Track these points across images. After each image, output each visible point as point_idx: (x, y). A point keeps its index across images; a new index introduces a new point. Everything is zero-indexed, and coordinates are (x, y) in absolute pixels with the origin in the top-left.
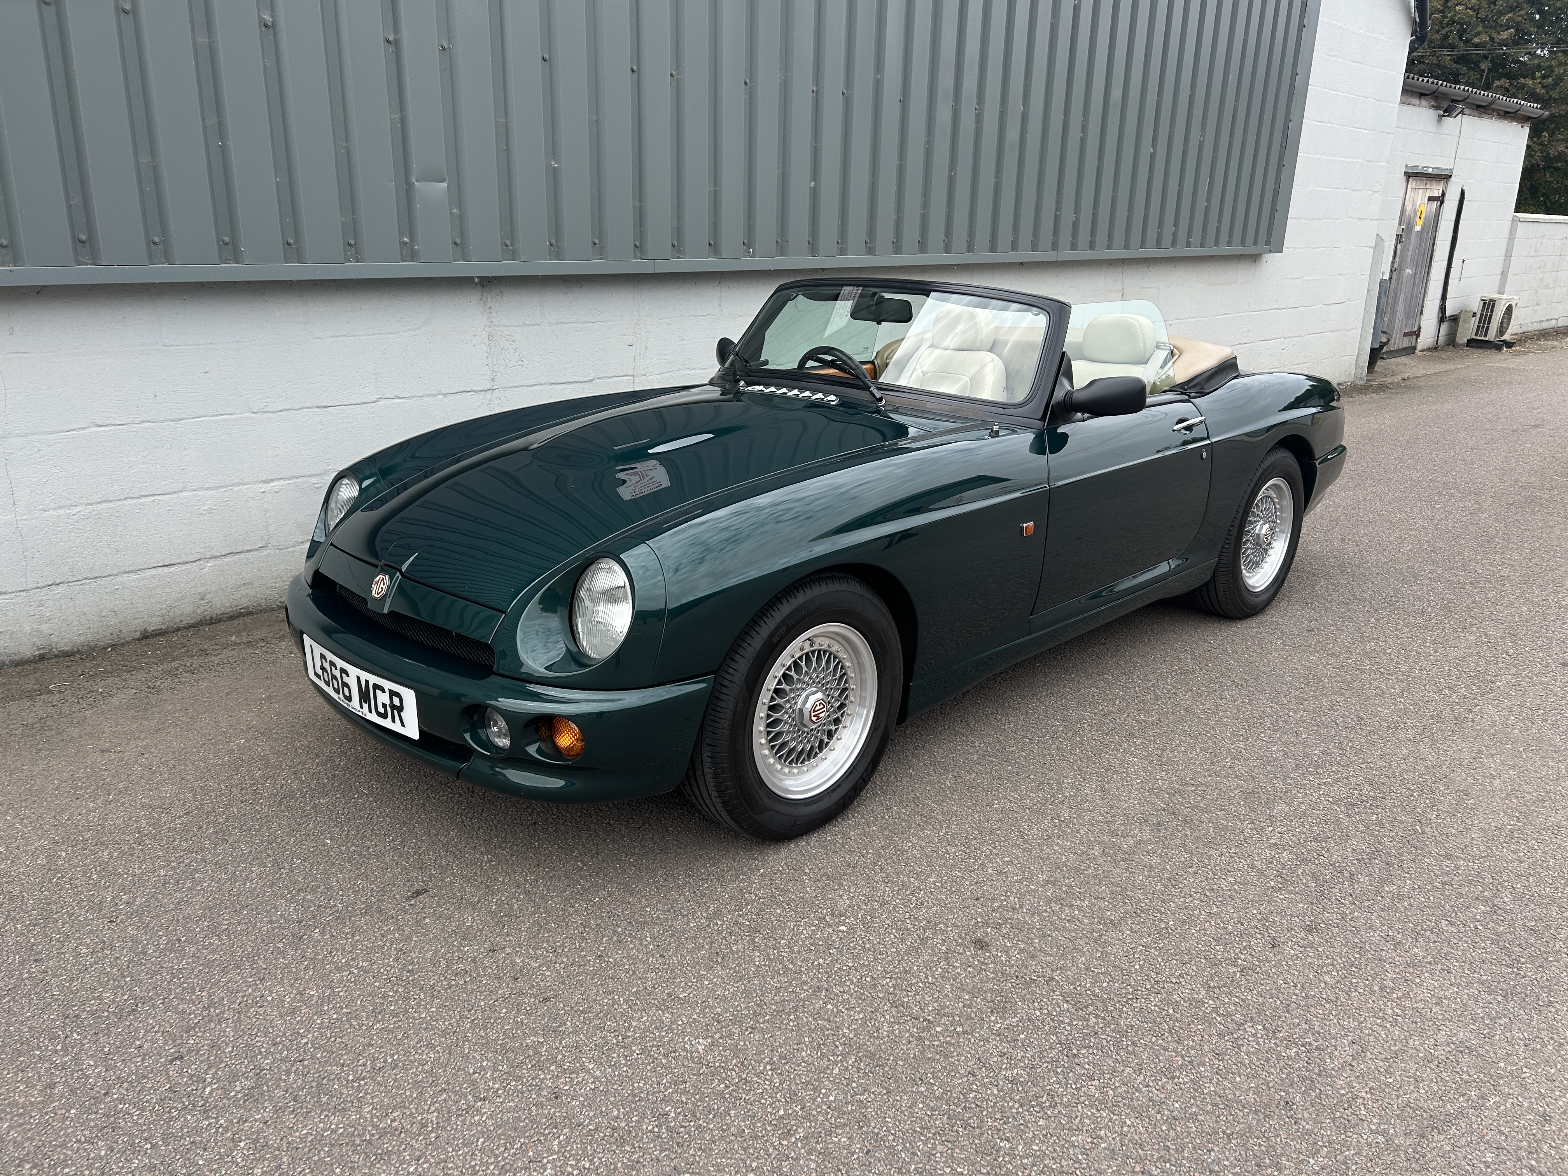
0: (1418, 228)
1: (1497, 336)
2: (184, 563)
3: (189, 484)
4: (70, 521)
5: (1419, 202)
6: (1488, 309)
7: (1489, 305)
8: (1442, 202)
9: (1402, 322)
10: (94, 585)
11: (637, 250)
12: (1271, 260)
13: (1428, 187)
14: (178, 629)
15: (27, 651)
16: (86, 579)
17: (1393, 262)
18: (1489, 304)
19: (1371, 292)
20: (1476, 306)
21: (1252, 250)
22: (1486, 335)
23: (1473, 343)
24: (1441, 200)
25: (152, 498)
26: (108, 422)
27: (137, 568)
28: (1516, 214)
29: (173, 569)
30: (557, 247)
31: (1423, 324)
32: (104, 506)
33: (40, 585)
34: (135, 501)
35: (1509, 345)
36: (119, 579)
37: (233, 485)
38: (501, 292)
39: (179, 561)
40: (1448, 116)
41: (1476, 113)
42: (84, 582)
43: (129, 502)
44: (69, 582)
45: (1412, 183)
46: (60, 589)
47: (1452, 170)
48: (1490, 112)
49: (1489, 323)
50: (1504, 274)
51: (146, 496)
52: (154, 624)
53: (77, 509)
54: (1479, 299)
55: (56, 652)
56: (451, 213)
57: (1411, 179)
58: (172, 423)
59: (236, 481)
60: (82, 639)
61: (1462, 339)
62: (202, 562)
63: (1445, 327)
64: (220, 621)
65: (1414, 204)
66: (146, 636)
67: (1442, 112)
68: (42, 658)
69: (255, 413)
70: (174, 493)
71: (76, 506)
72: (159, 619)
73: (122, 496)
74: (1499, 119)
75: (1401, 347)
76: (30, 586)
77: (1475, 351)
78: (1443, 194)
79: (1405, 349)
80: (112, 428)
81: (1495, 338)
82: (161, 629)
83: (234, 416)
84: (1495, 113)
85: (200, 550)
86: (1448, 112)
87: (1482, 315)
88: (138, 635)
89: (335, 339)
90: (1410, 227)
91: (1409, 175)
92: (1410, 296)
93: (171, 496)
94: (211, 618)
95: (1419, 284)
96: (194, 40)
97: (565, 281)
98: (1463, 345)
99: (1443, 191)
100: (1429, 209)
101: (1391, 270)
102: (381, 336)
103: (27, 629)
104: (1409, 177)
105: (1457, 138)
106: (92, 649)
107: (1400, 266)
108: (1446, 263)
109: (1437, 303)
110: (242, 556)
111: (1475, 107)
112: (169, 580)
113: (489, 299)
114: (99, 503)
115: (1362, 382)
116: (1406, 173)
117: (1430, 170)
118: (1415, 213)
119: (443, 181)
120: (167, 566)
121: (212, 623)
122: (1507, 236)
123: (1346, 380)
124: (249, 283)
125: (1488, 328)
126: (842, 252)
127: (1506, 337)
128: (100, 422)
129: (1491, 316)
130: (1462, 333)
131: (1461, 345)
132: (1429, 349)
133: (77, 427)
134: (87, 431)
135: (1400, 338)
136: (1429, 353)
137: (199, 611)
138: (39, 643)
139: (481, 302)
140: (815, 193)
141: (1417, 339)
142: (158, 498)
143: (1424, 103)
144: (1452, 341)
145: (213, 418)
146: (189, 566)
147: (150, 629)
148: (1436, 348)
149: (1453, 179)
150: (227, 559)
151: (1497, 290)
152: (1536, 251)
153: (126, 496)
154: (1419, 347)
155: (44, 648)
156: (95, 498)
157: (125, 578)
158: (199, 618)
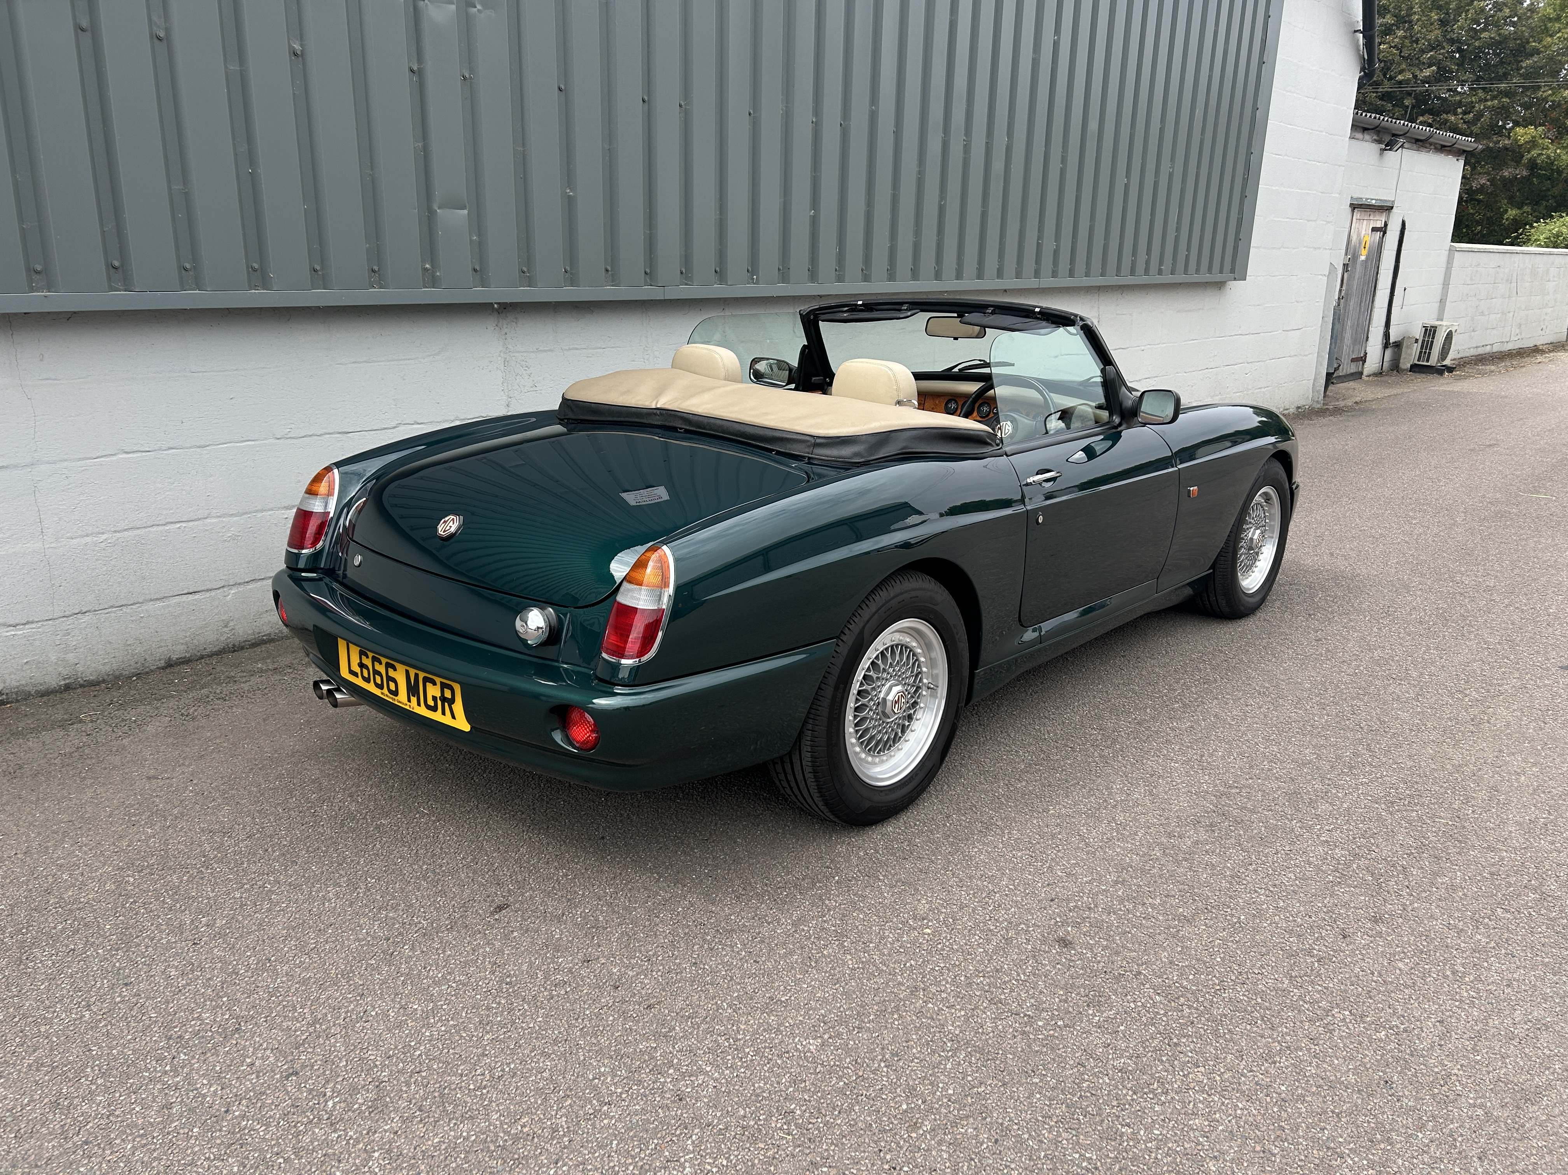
0: (1363, 258)
1: (1438, 361)
2: (208, 590)
3: (214, 511)
4: (97, 548)
5: (1363, 233)
6: (1429, 335)
7: (1430, 332)
8: (1385, 233)
9: (1350, 348)
10: (119, 613)
11: (647, 277)
12: (1235, 287)
13: (1371, 218)
14: (202, 657)
15: (53, 681)
16: (112, 607)
17: (1340, 291)
18: (1430, 330)
19: (1326, 319)
20: (1418, 333)
21: (1218, 277)
22: (1428, 361)
23: (1416, 368)
24: (1384, 230)
25: (178, 525)
26: (135, 449)
27: (162, 595)
28: (1452, 244)
29: (197, 596)
30: (571, 274)
31: (1369, 350)
32: (130, 533)
33: (66, 614)
34: (161, 528)
35: (1450, 370)
36: (144, 607)
37: (257, 511)
38: (516, 318)
39: (203, 588)
40: (1390, 150)
41: (1415, 146)
42: (110, 610)
43: (155, 528)
44: (95, 611)
45: (1357, 215)
46: (87, 618)
47: (1393, 201)
48: (1428, 145)
49: (1431, 349)
50: (1442, 302)
51: (172, 523)
52: (178, 652)
53: (104, 537)
54: (1421, 326)
55: (82, 682)
56: (471, 240)
57: (1356, 210)
58: (198, 450)
59: (259, 507)
60: (107, 668)
61: (1406, 364)
62: (225, 589)
63: (1388, 352)
64: (242, 648)
65: (1359, 235)
66: (170, 664)
67: (1383, 146)
68: (67, 688)
69: (278, 439)
70: (200, 519)
71: (103, 533)
72: (183, 647)
73: (149, 524)
74: (1436, 152)
75: (1348, 373)
76: (56, 615)
77: (1418, 375)
78: (1386, 225)
79: (1352, 374)
80: (139, 454)
81: (1437, 363)
82: (185, 657)
83: (257, 443)
84: (1432, 147)
85: (224, 577)
86: (1390, 145)
87: (1424, 341)
88: (162, 663)
89: (356, 365)
90: (1355, 257)
91: (1354, 207)
92: (1356, 323)
93: (197, 523)
94: (234, 646)
95: (1364, 312)
96: (226, 67)
97: (577, 307)
98: (1406, 370)
99: (1385, 222)
100: (1372, 239)
101: (1339, 298)
102: (402, 362)
103: (53, 658)
104: (1354, 208)
105: (1397, 171)
106: (117, 678)
107: (1347, 294)
108: (1389, 291)
109: (1381, 330)
110: (265, 582)
111: (1414, 141)
112: (194, 607)
113: (504, 327)
114: (125, 530)
115: (1319, 406)
116: (1351, 205)
117: (1374, 202)
118: (1360, 243)
119: (464, 208)
120: (191, 593)
121: (235, 651)
122: (1444, 265)
123: (1304, 404)
124: (274, 309)
125: (1430, 353)
126: (840, 279)
127: (1447, 362)
128: (127, 449)
129: (1432, 342)
130: (1405, 358)
131: (1404, 370)
132: (1375, 375)
133: (104, 453)
134: (114, 458)
135: (1347, 364)
136: (1376, 378)
137: (222, 639)
138: (65, 673)
139: (497, 328)
140: (814, 222)
141: (1363, 364)
142: (184, 525)
143: (1367, 137)
144: (1395, 366)
145: (238, 444)
146: (213, 593)
147: (174, 657)
148: (1381, 373)
149: (1394, 210)
150: (251, 586)
151: (1436, 317)
152: (1471, 279)
153: (152, 523)
154: (1365, 373)
155: (69, 678)
156: (122, 525)
157: (150, 606)
158: (222, 646)
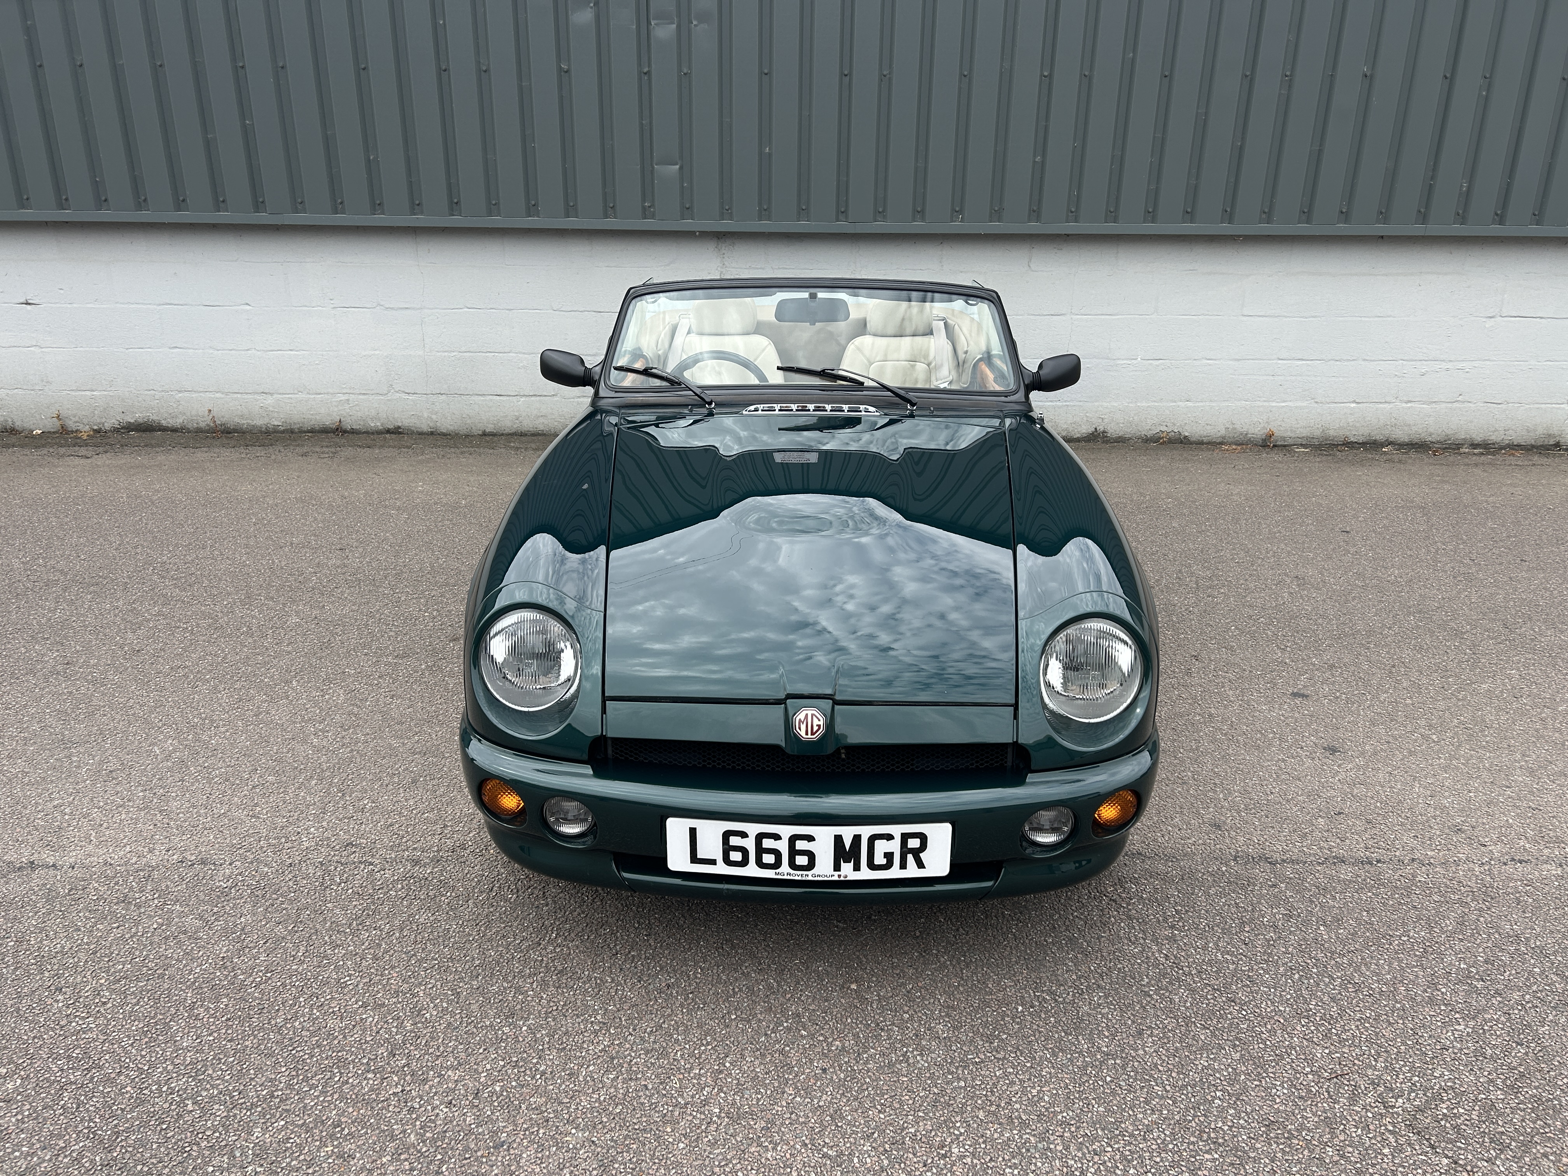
4: (450, 360)
10: (460, 399)
11: (839, 215)
14: (503, 435)
15: (425, 428)
26: (472, 307)
27: (483, 393)
29: (501, 398)
30: (765, 211)
32: (468, 354)
33: (433, 393)
36: (473, 398)
38: (735, 243)
42: (455, 395)
44: (448, 394)
46: (444, 397)
52: (490, 428)
53: (454, 354)
55: (439, 432)
56: (681, 186)
58: (507, 311)
60: (452, 428)
64: (526, 435)
66: (485, 434)
68: (432, 433)
69: (555, 311)
71: (453, 352)
72: (493, 426)
76: (428, 392)
80: (474, 310)
82: (493, 432)
88: (480, 433)
103: (426, 415)
106: (457, 434)
110: (542, 398)
112: (500, 404)
114: (465, 352)
119: (676, 164)
120: (499, 395)
128: (468, 306)
133: (457, 307)
134: (461, 310)
138: (431, 425)
139: (717, 249)
146: (511, 398)
147: (487, 430)
150: (533, 398)
155: (433, 428)
156: (463, 349)
157: (476, 398)
158: (513, 431)
